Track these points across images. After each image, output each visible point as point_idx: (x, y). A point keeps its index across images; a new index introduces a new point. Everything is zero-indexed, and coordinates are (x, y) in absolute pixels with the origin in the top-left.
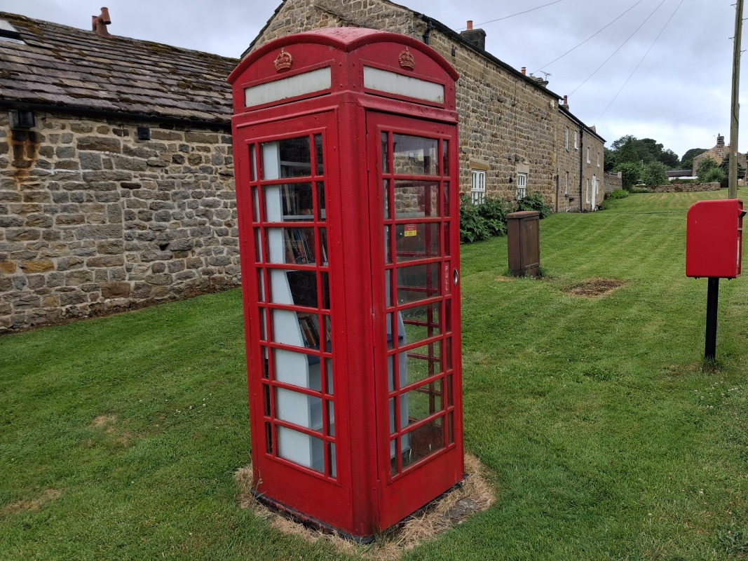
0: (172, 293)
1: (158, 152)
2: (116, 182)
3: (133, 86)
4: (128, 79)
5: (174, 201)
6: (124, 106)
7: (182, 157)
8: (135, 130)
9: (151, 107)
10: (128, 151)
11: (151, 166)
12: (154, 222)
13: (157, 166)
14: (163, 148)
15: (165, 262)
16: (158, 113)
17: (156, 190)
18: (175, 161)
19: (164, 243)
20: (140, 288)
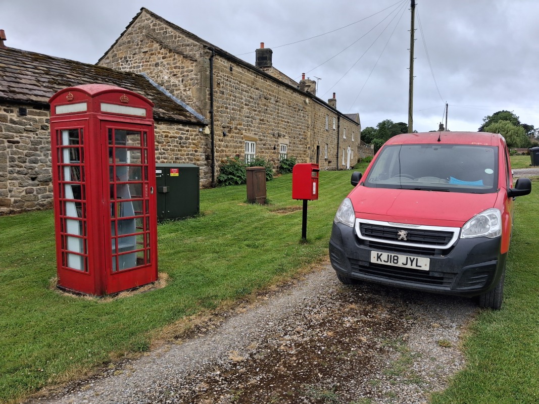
0: (38, 206)
1: (31, 123)
2: (4, 140)
3: (18, 83)
4: (16, 78)
5: (41, 152)
6: (11, 95)
7: (47, 126)
8: (18, 110)
9: (28, 97)
10: (12, 122)
11: (27, 131)
12: (27, 164)
13: (31, 131)
14: (35, 121)
15: (34, 188)
16: (32, 100)
17: (30, 145)
18: (42, 128)
19: (34, 176)
20: (17, 202)
